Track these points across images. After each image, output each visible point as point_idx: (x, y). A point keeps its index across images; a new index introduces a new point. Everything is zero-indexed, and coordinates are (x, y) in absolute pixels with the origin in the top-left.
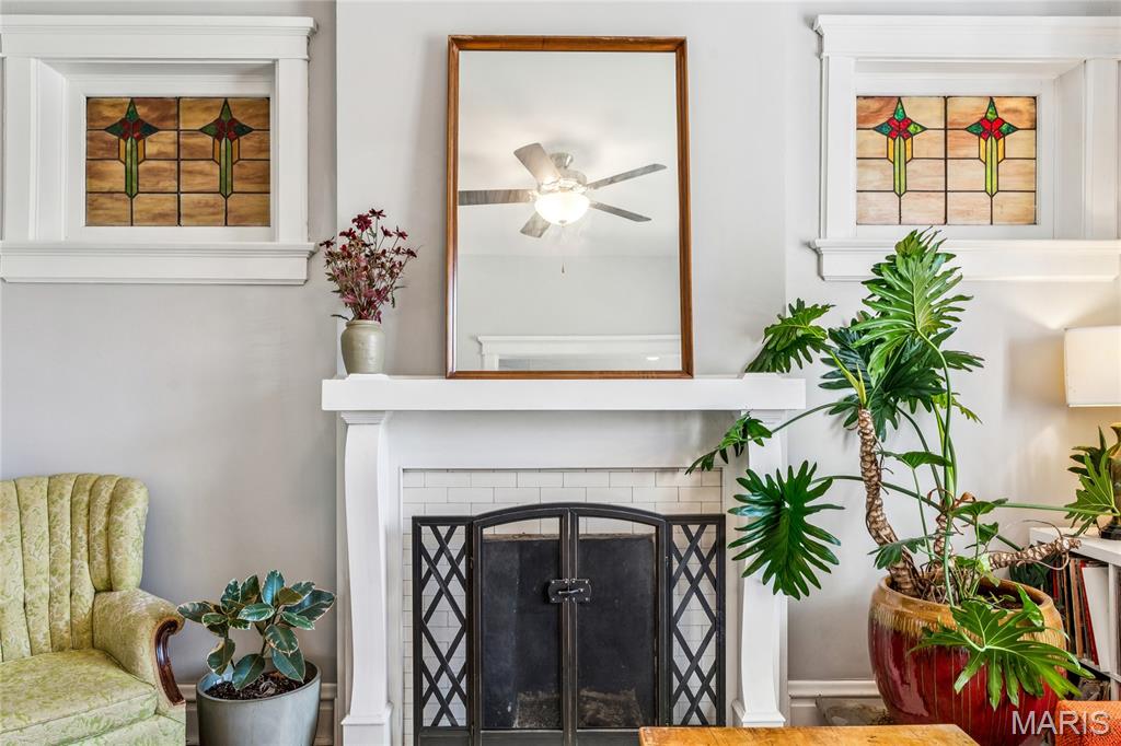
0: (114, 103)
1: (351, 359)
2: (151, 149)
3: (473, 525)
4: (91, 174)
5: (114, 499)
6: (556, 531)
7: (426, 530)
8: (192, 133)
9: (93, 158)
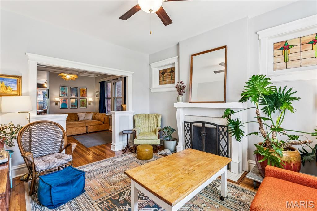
0: (161, 70)
1: (178, 100)
2: (165, 75)
3: (191, 123)
4: (160, 79)
5: (158, 116)
6: (202, 125)
7: (186, 123)
8: (168, 73)
9: (160, 77)
